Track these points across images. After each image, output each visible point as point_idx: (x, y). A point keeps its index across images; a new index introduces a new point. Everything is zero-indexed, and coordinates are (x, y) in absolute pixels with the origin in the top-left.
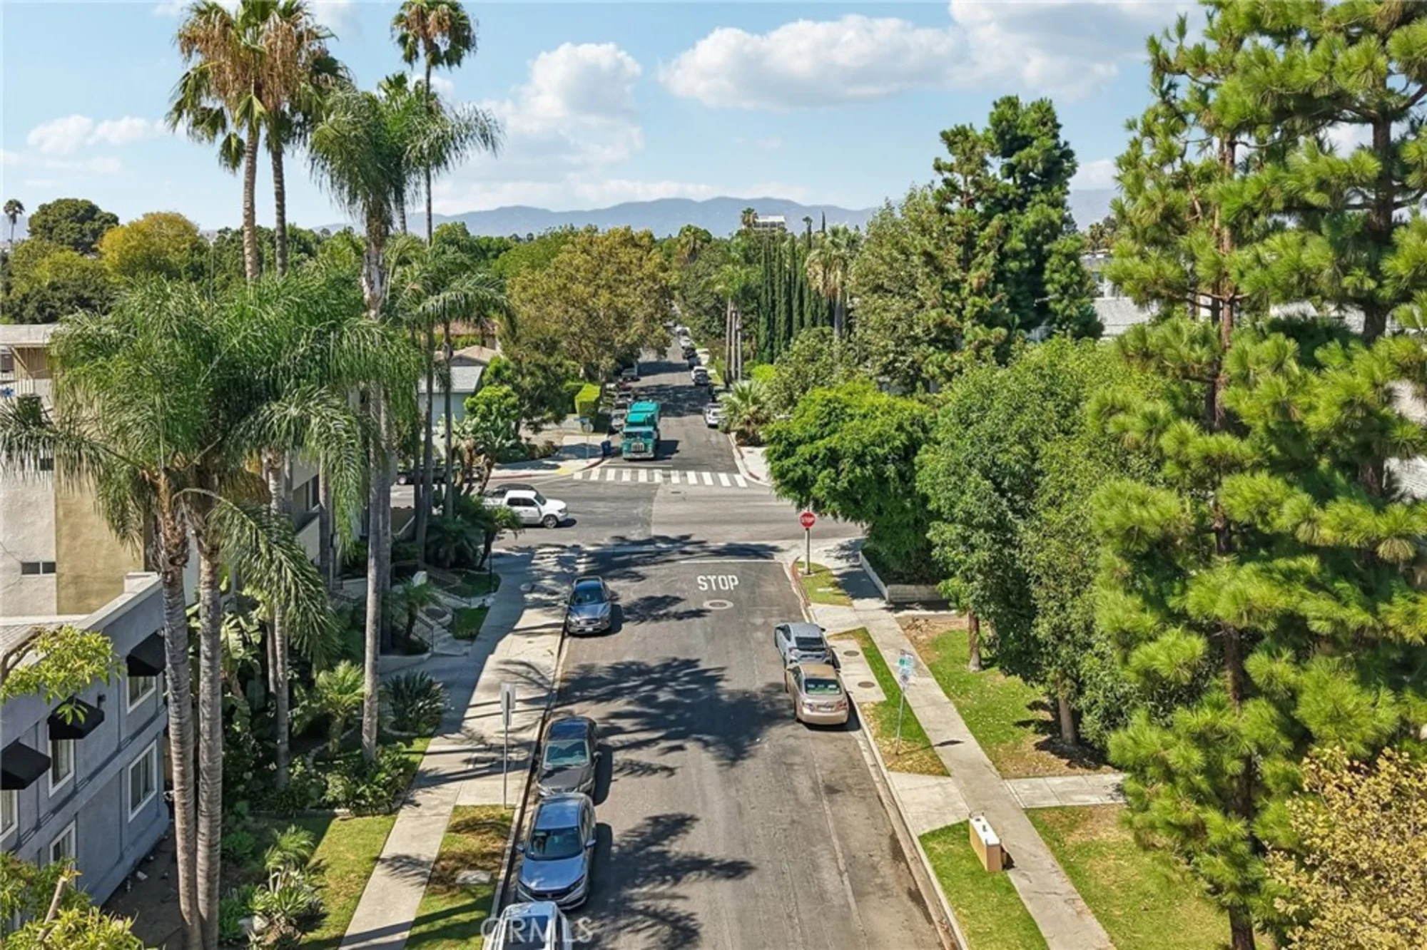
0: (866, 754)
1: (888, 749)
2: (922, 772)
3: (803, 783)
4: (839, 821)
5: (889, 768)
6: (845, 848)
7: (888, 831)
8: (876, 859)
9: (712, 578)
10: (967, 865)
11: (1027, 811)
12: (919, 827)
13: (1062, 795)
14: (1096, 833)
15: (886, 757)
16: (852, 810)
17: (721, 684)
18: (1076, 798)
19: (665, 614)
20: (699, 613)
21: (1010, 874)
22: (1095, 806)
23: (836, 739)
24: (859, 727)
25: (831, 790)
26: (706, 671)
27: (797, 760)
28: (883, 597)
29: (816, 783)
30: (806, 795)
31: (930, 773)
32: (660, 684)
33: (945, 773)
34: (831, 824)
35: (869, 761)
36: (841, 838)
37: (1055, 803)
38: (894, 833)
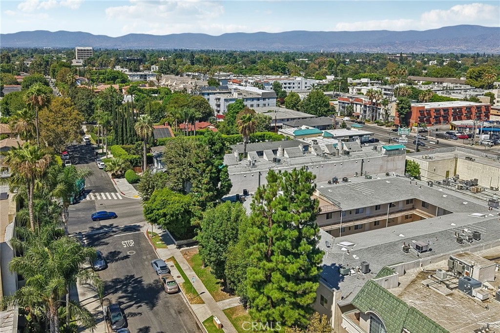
0: (184, 299)
1: (189, 297)
2: (198, 303)
3: (173, 312)
4: (184, 321)
5: (191, 303)
6: (187, 328)
7: (195, 322)
8: (194, 330)
9: (126, 242)
10: (214, 328)
11: (223, 310)
12: (202, 320)
13: (229, 305)
14: (238, 314)
15: (189, 300)
16: (186, 317)
17: (143, 283)
18: (232, 305)
19: (118, 258)
20: (127, 257)
21: (223, 329)
22: (237, 306)
23: (176, 296)
24: (180, 291)
25: (180, 312)
26: (137, 279)
27: (169, 305)
28: (175, 244)
29: (175, 311)
30: (174, 315)
31: (201, 303)
32: (127, 285)
33: (204, 303)
34: (182, 323)
35: (186, 302)
36: (186, 326)
37: (228, 307)
38: (196, 322)
